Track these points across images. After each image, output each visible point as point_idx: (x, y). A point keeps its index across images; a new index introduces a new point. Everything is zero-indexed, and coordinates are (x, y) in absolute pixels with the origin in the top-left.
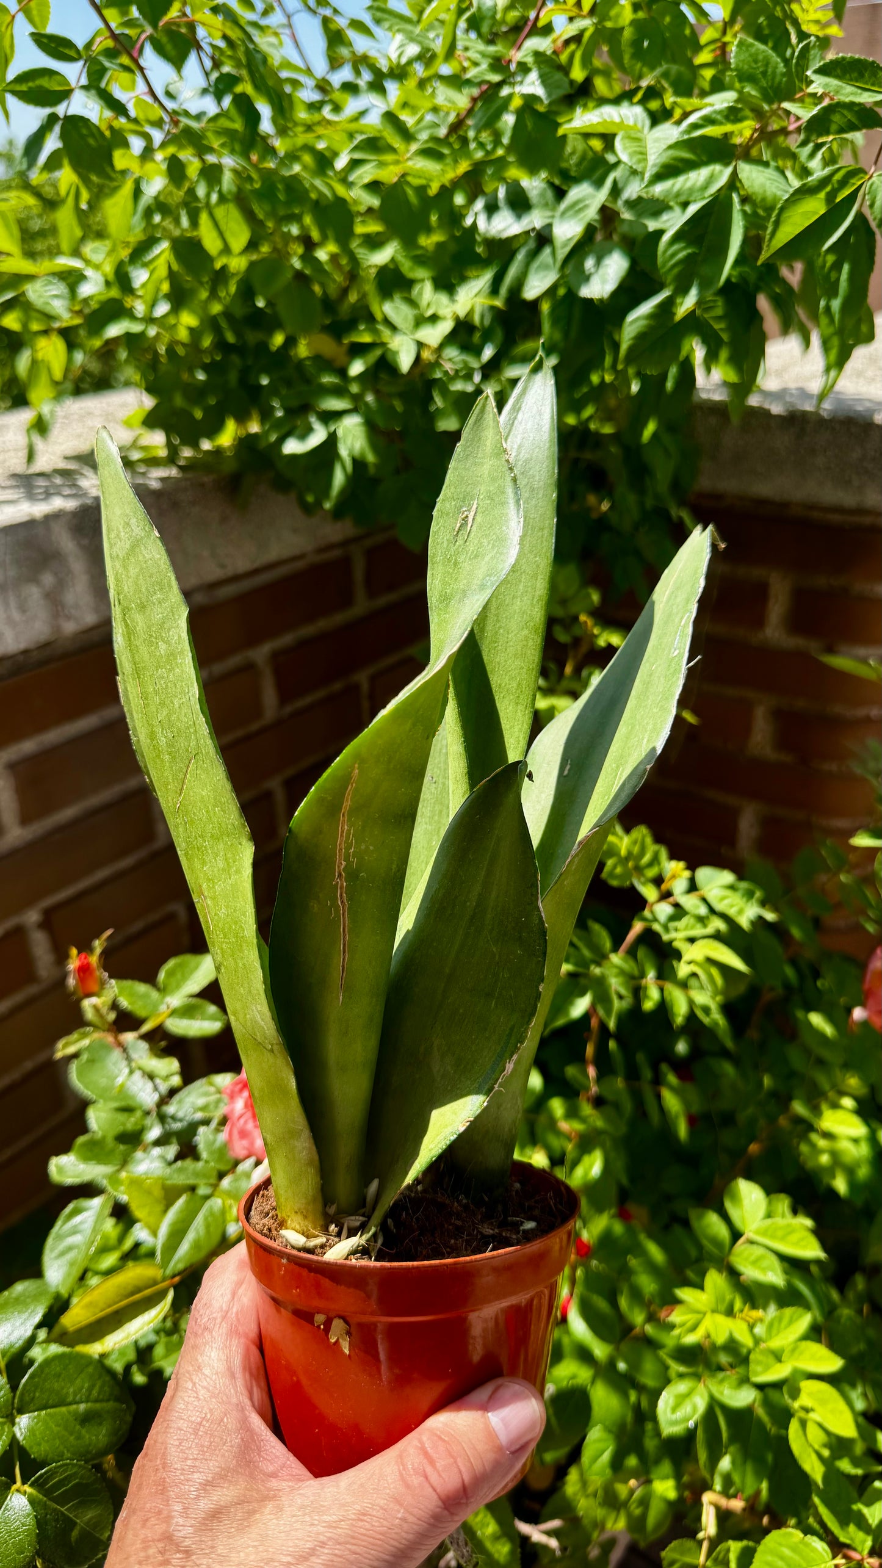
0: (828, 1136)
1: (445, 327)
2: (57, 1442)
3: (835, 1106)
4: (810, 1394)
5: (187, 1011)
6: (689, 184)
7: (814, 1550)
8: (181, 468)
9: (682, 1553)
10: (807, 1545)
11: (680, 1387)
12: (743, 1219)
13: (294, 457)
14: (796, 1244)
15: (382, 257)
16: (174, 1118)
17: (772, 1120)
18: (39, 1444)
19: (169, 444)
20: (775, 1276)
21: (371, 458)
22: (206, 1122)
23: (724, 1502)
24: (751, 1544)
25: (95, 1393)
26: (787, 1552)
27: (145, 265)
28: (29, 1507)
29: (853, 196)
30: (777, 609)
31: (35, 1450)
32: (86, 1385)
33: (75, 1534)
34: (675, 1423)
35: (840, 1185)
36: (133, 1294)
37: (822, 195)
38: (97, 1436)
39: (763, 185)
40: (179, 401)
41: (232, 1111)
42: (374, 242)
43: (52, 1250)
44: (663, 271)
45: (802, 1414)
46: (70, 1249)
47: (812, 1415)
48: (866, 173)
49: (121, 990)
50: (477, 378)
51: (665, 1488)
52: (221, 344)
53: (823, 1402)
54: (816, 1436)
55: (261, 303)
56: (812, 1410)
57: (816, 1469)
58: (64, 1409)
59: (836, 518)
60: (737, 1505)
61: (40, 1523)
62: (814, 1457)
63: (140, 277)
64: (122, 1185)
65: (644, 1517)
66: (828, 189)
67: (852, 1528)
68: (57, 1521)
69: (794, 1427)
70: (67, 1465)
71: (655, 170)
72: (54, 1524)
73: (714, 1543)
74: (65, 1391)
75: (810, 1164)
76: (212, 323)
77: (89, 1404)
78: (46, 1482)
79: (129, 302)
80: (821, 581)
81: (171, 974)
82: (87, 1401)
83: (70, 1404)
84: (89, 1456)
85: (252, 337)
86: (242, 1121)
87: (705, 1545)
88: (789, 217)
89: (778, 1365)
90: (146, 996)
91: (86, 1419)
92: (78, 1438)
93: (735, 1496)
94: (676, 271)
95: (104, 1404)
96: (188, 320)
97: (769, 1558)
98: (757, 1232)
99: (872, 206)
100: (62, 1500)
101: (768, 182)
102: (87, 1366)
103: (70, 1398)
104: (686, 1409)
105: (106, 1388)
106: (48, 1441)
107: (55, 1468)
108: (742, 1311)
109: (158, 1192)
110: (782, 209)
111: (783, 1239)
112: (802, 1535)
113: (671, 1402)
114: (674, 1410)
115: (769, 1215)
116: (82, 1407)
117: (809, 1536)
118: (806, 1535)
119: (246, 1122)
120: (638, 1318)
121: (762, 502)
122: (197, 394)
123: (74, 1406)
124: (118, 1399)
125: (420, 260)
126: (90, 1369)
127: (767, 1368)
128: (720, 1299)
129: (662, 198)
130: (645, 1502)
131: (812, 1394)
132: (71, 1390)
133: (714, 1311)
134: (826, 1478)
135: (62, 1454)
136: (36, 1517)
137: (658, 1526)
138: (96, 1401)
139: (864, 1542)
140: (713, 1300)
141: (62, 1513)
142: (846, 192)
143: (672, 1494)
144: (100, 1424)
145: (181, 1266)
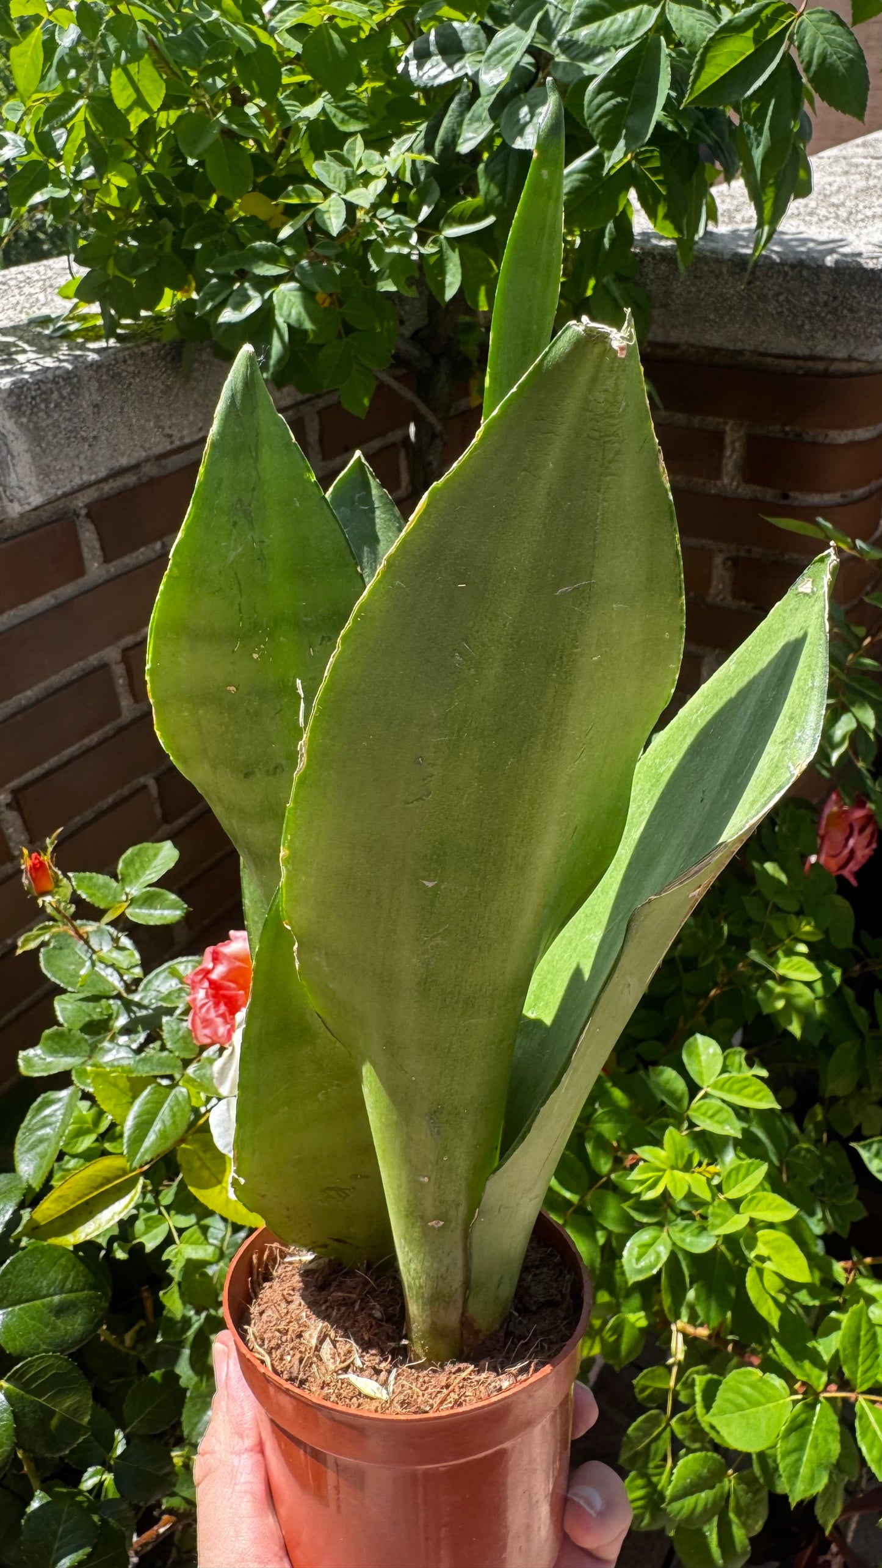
0: (783, 980)
1: (378, 185)
2: (33, 1336)
3: (790, 953)
4: (765, 1243)
5: (147, 900)
6: (615, 27)
7: (773, 1387)
8: (120, 338)
9: (653, 1379)
10: (766, 1382)
11: (644, 1236)
12: (701, 1074)
13: (230, 325)
14: (752, 1096)
15: (312, 111)
16: (140, 1006)
17: (731, 965)
18: (14, 1339)
19: (104, 314)
20: (732, 1129)
21: (308, 325)
22: (170, 1012)
23: (690, 1330)
24: (715, 1377)
25: (69, 1285)
26: (747, 1390)
27: (63, 125)
28: (6, 1403)
29: (780, 36)
30: (731, 458)
31: (10, 1344)
32: (60, 1277)
33: (54, 1422)
34: (640, 1271)
35: (795, 1029)
36: (102, 1185)
37: (750, 33)
38: (73, 1325)
39: (691, 27)
40: (112, 270)
41: (194, 1000)
42: (304, 95)
43: (22, 1144)
44: (589, 122)
45: (758, 1264)
46: (41, 1141)
47: (768, 1265)
48: (795, 10)
49: (79, 880)
50: (414, 239)
51: (637, 1319)
52: (152, 209)
53: (779, 1250)
54: (772, 1283)
55: (191, 162)
56: (769, 1259)
57: (773, 1314)
58: (38, 1302)
59: (791, 364)
60: (703, 1332)
61: (16, 1416)
62: (770, 1302)
63: (60, 137)
64: (88, 1078)
65: (618, 1342)
66: (757, 26)
67: (807, 1364)
68: (35, 1412)
69: (751, 1275)
70: (42, 1357)
71: (579, 11)
72: (32, 1415)
73: (683, 1368)
74: (38, 1285)
75: (766, 1011)
76: (141, 186)
77: (64, 1296)
78: (22, 1376)
79: (52, 164)
80: (775, 430)
81: (129, 863)
82: (61, 1292)
83: (45, 1297)
84: (65, 1346)
85: (185, 200)
86: (204, 1010)
87: (675, 1370)
88: (714, 57)
89: (737, 1216)
90: (106, 886)
91: (60, 1311)
92: (54, 1329)
93: (701, 1325)
94: (602, 122)
95: (79, 1294)
96: (118, 181)
97: (730, 1396)
98: (715, 1086)
99: (799, 48)
100: (39, 1392)
101: (698, 24)
102: (62, 1256)
103: (44, 1292)
104: (650, 1258)
105: (82, 1279)
106: (22, 1336)
107: (30, 1362)
108: (700, 1164)
109: (123, 1084)
110: (707, 48)
111: (739, 1092)
112: (760, 1373)
113: (636, 1251)
114: (638, 1260)
115: (724, 1070)
116: (56, 1298)
117: (768, 1374)
118: (764, 1373)
119: (208, 1010)
120: (604, 1165)
121: (716, 351)
122: (131, 262)
123: (49, 1299)
124: (92, 1287)
125: (352, 113)
126: (63, 1261)
127: (725, 1221)
128: (679, 1154)
129: (586, 42)
130: (618, 1330)
131: (766, 1243)
132: (45, 1283)
133: (673, 1168)
134: (782, 1322)
135: (38, 1346)
136: (13, 1412)
137: (630, 1351)
138: (71, 1291)
139: (819, 1378)
140: (672, 1157)
141: (41, 1404)
142: (773, 32)
143: (643, 1323)
144: (76, 1313)
145: (148, 1158)
